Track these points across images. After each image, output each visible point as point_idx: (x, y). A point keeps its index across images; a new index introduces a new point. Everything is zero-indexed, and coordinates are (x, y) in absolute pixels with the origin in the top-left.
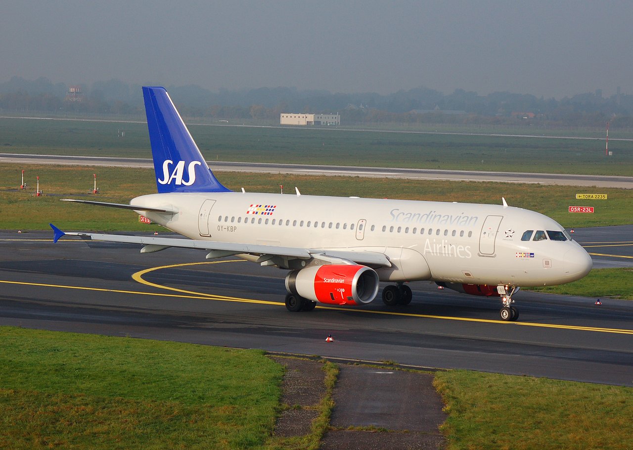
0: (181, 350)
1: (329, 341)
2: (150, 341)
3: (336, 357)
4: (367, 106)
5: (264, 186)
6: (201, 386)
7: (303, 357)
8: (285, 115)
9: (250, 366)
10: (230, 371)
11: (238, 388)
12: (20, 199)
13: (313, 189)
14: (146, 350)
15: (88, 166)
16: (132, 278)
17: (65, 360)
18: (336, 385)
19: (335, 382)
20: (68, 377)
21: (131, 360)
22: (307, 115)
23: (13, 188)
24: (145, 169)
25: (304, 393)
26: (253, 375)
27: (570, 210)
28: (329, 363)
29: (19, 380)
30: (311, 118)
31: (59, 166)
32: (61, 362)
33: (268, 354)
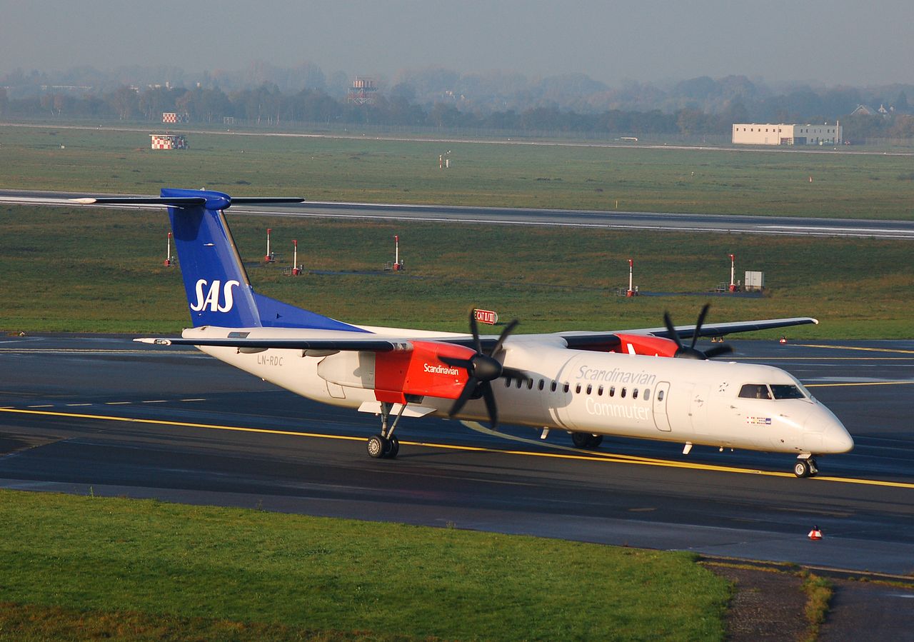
0: (546, 551)
1: (814, 537)
2: (490, 535)
3: (829, 567)
4: (892, 108)
5: (701, 257)
6: (580, 616)
7: (767, 565)
8: (741, 126)
9: (669, 582)
10: (633, 591)
11: (648, 621)
12: (263, 281)
13: (790, 261)
14: (484, 551)
15: (385, 221)
17: (338, 569)
18: (827, 616)
19: (826, 614)
20: (342, 600)
21: (457, 569)
22: (782, 127)
23: (251, 260)
24: (487, 225)
25: (767, 631)
26: (675, 598)
28: (813, 577)
29: (256, 605)
30: (788, 131)
31: (332, 220)
32: (329, 573)
33: (703, 559)
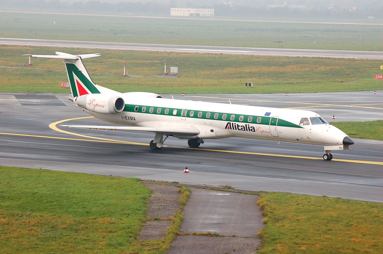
1: (186, 172)
3: (190, 183)
4: (234, 2)
5: (153, 61)
6: (89, 204)
8: (174, 9)
9: (126, 190)
13: (189, 63)
15: (26, 46)
16: (49, 127)
19: (187, 201)
22: (190, 9)
25: (163, 208)
27: (375, 77)
28: (184, 187)
30: (193, 11)
33: (141, 181)
